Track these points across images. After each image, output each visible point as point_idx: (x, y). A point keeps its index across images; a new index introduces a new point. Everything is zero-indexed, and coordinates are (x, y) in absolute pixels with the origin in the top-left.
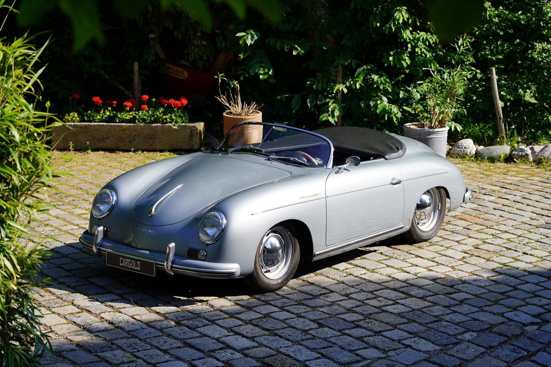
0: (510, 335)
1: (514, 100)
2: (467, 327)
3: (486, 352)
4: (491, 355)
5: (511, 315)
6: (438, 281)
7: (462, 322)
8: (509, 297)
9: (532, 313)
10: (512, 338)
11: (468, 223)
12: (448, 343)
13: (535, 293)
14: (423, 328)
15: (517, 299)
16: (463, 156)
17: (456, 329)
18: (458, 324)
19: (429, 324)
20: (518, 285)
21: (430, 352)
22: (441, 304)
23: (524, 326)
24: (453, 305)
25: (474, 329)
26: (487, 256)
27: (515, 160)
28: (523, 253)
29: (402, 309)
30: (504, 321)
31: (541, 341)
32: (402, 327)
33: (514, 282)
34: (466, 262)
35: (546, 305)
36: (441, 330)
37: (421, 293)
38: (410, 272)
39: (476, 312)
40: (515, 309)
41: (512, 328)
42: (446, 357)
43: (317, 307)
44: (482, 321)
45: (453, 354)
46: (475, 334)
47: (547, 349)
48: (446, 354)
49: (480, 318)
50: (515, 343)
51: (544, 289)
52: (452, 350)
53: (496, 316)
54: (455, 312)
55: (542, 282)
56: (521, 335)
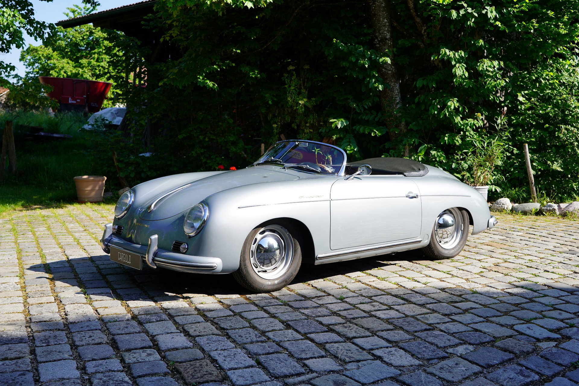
0: (518, 352)
1: (544, 170)
2: (464, 338)
3: (481, 373)
4: (488, 377)
5: (522, 328)
6: (446, 290)
7: (459, 332)
8: (523, 309)
9: (549, 327)
10: (520, 356)
11: (493, 248)
12: (433, 357)
13: (554, 306)
14: (408, 337)
15: (532, 311)
16: (501, 210)
17: (449, 340)
18: (454, 335)
19: (418, 332)
20: (535, 297)
21: (403, 367)
22: (441, 312)
23: (538, 341)
24: (454, 313)
25: (472, 341)
26: (505, 272)
27: (544, 213)
28: (545, 271)
29: (393, 314)
30: (513, 335)
31: (559, 361)
32: (384, 334)
33: (531, 294)
34: (482, 276)
35: (567, 319)
36: (430, 341)
37: (423, 300)
38: (421, 281)
39: (480, 322)
40: (528, 321)
41: (521, 342)
42: (423, 376)
43: (301, 308)
44: (485, 333)
45: (434, 372)
46: (471, 348)
47: (568, 373)
48: (425, 371)
49: (483, 329)
50: (523, 362)
51: (565, 303)
52: (435, 366)
53: (504, 328)
54: (454, 321)
55: (564, 296)
56: (532, 352)
